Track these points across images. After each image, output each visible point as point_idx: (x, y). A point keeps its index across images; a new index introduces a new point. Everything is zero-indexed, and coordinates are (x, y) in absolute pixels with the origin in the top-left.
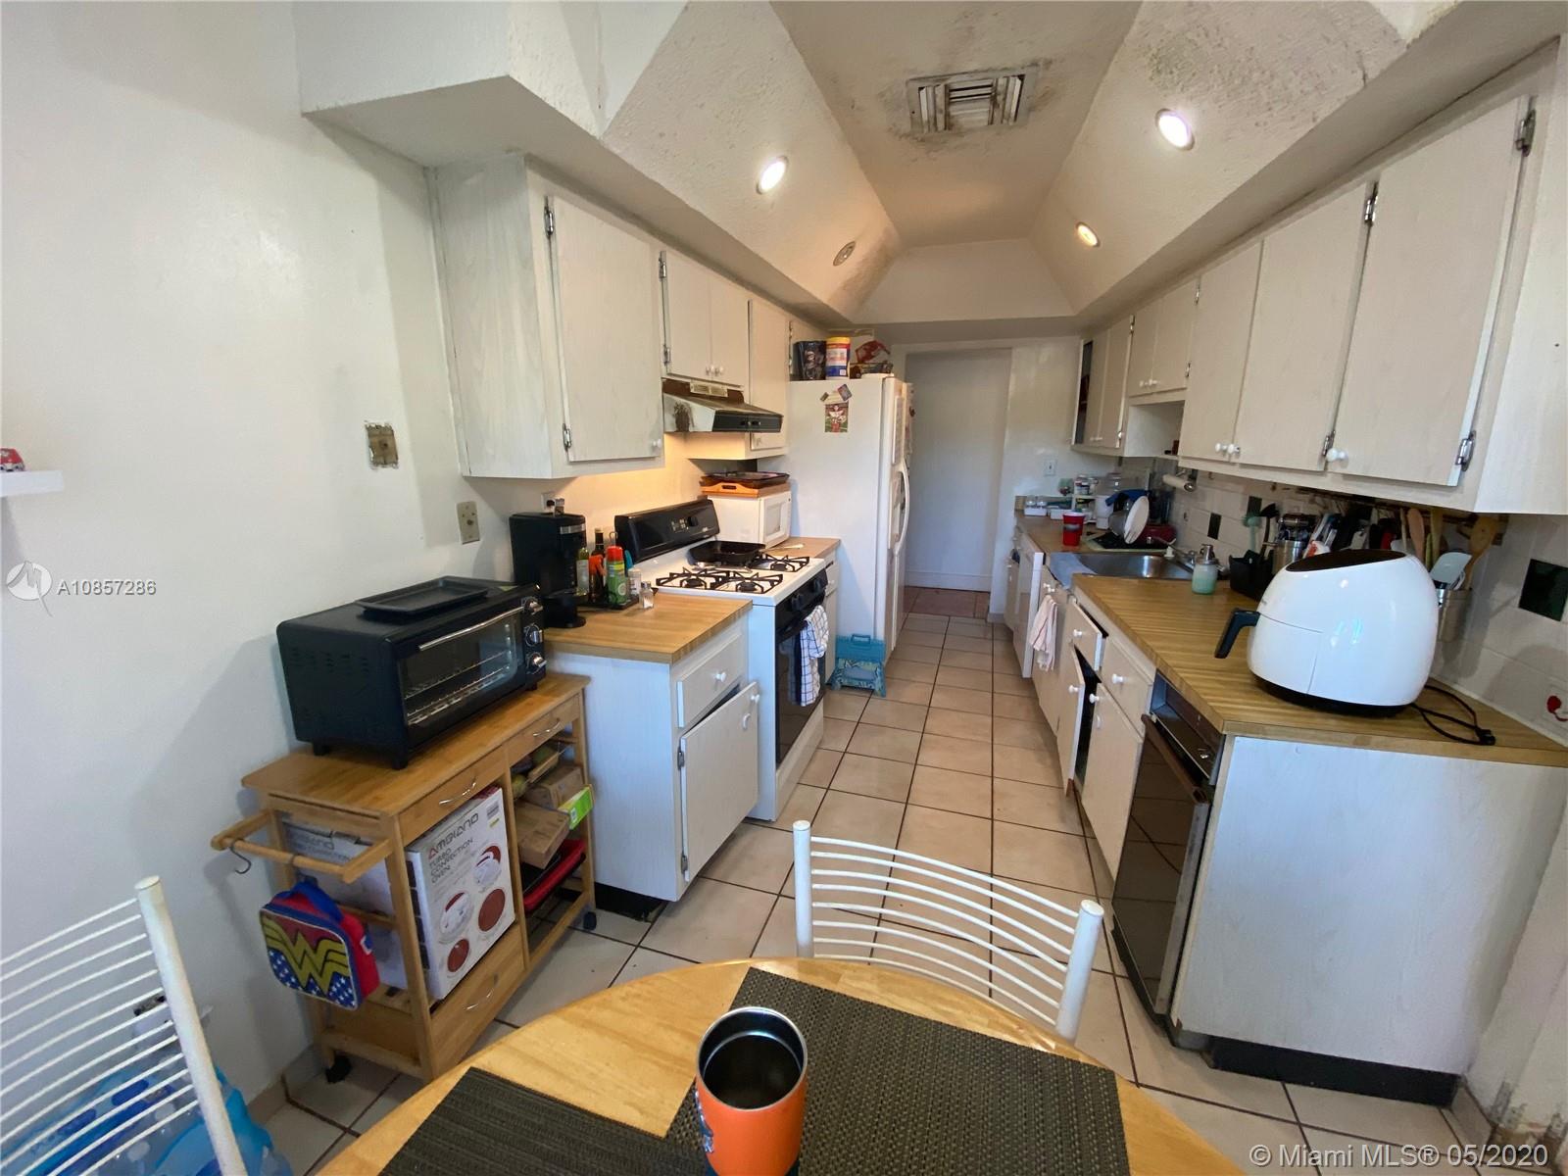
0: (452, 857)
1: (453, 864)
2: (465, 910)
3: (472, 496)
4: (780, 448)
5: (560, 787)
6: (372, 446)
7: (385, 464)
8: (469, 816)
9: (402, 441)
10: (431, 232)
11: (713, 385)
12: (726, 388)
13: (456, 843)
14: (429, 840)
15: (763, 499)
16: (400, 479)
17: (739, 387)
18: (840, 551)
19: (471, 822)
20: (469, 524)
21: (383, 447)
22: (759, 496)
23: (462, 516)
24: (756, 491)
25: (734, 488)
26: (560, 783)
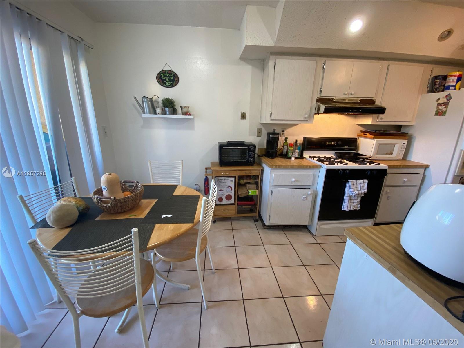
0: (222, 183)
1: (222, 184)
2: (223, 193)
3: (262, 127)
4: (409, 122)
5: (250, 186)
6: (241, 116)
7: (243, 119)
8: (226, 179)
9: (247, 116)
10: (262, 73)
11: (348, 98)
12: (360, 99)
13: (223, 181)
14: (220, 178)
15: (376, 140)
16: (246, 123)
17: (372, 98)
18: (427, 170)
19: (227, 180)
20: (259, 133)
21: (243, 116)
22: (374, 138)
23: (258, 131)
24: (373, 136)
25: (366, 135)
26: (250, 185)
